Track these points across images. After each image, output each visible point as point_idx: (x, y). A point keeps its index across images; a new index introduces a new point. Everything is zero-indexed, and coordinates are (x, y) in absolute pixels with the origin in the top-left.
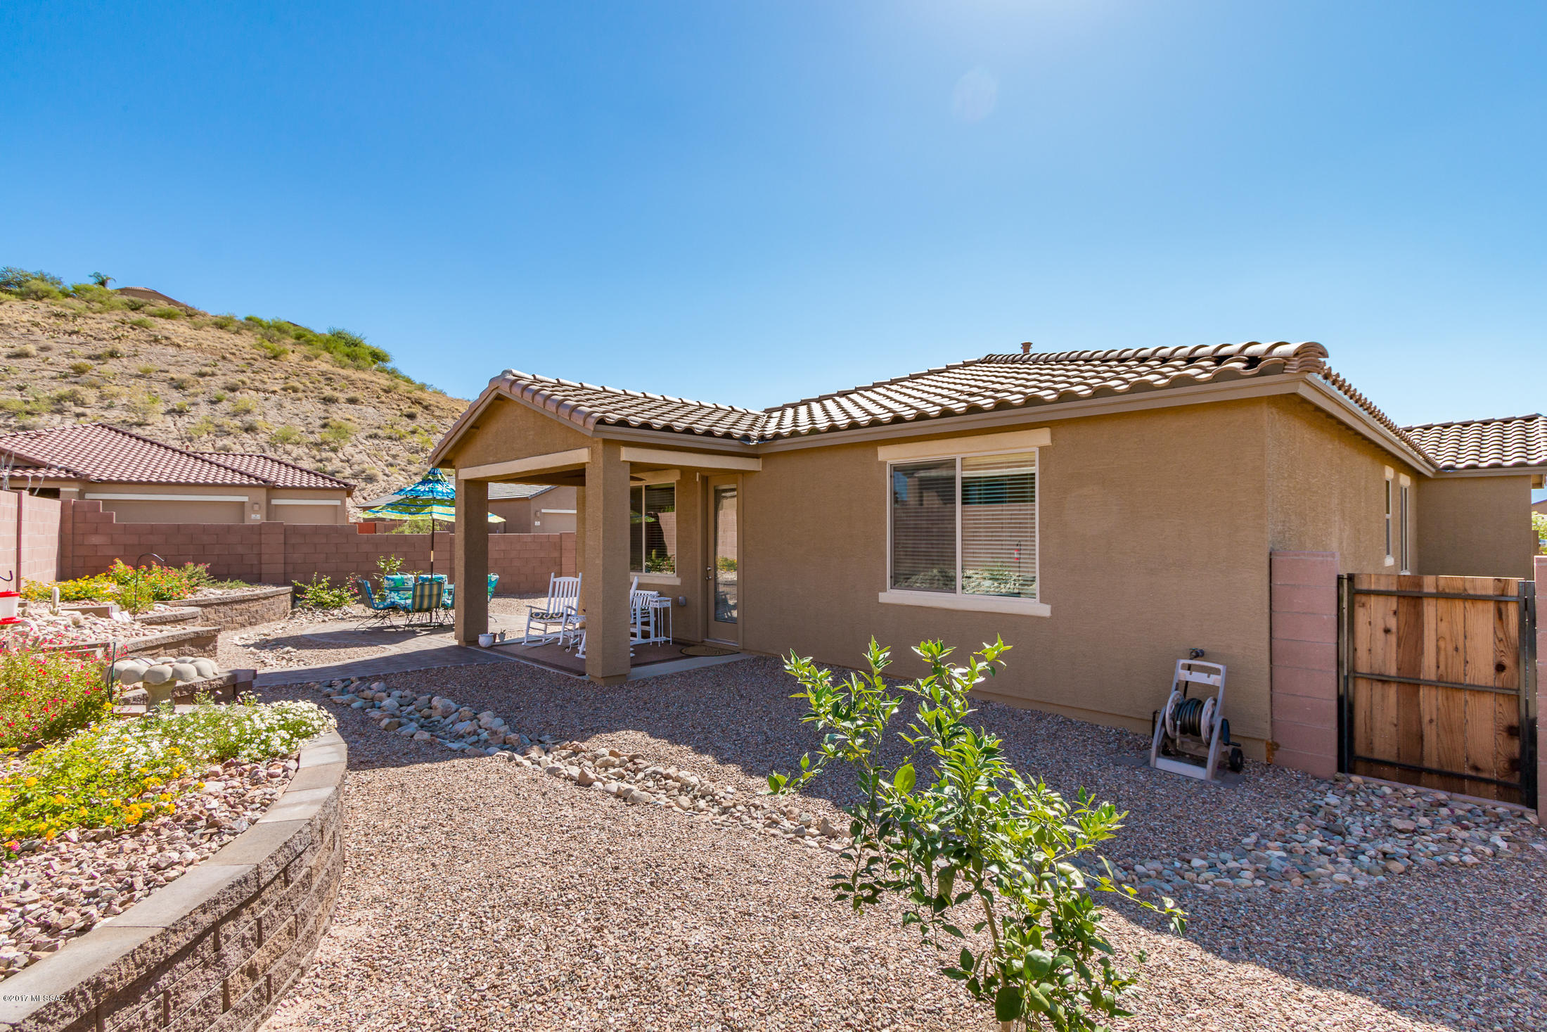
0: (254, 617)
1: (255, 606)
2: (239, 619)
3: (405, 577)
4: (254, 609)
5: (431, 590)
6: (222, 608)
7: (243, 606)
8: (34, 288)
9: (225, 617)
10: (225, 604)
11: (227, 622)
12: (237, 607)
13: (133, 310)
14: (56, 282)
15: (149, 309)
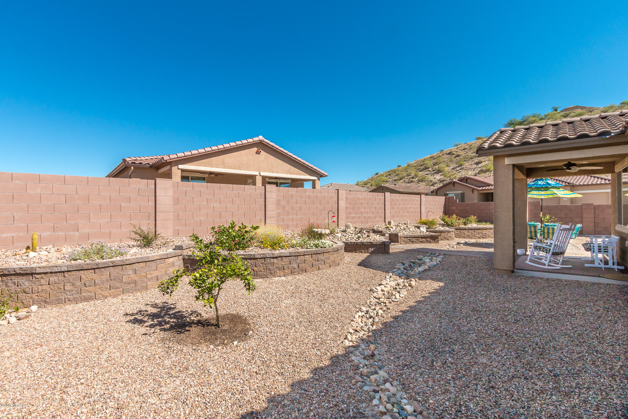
0: (484, 235)
1: (484, 232)
2: (478, 235)
3: (536, 223)
4: (485, 233)
5: (530, 229)
6: (470, 231)
7: (479, 231)
8: (530, 120)
9: (472, 234)
10: (471, 229)
11: (473, 236)
12: (477, 231)
13: (565, 117)
14: (538, 116)
15: (573, 114)
